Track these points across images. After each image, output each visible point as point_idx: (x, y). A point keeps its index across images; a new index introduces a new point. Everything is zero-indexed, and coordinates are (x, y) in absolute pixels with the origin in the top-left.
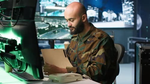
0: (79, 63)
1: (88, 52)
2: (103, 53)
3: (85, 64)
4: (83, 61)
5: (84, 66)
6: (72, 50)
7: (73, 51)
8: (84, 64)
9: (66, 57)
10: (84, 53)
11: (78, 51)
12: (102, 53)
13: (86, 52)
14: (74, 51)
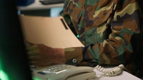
0: (87, 26)
1: (105, 7)
2: (137, 11)
3: (100, 28)
4: (96, 23)
5: (98, 33)
6: (74, 3)
7: (75, 5)
8: (97, 29)
9: (67, 28)
10: (98, 9)
11: (85, 6)
12: (135, 11)
13: (101, 7)
14: (77, 5)
